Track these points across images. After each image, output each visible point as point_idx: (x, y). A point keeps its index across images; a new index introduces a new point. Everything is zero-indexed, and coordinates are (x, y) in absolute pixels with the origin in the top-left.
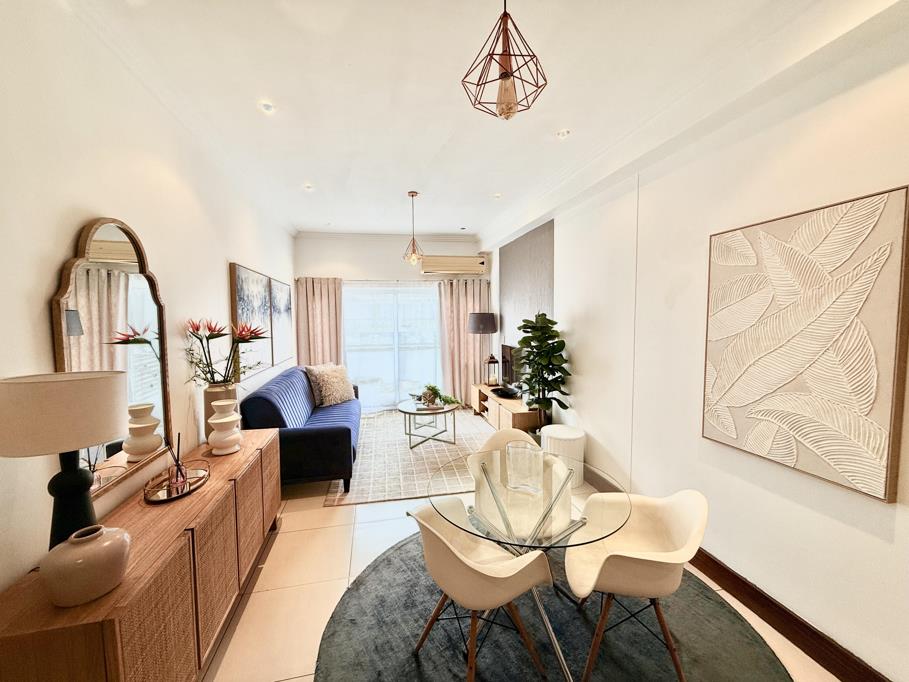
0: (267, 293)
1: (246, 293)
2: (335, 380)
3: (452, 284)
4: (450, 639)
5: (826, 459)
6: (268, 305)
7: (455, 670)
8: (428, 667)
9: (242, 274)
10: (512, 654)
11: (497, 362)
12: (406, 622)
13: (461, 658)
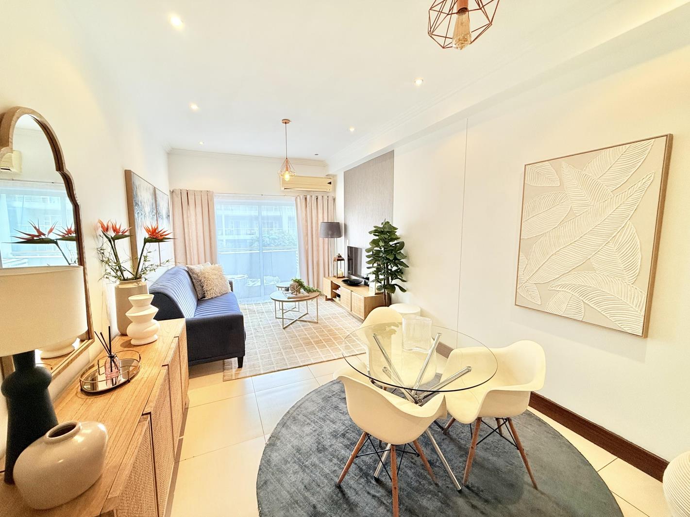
0: (154, 201)
1: (140, 200)
2: (214, 277)
3: (306, 198)
4: (361, 470)
5: (604, 314)
6: (155, 211)
7: (372, 492)
8: (350, 493)
9: (137, 181)
10: (410, 473)
11: (343, 260)
12: (323, 462)
13: (373, 482)
